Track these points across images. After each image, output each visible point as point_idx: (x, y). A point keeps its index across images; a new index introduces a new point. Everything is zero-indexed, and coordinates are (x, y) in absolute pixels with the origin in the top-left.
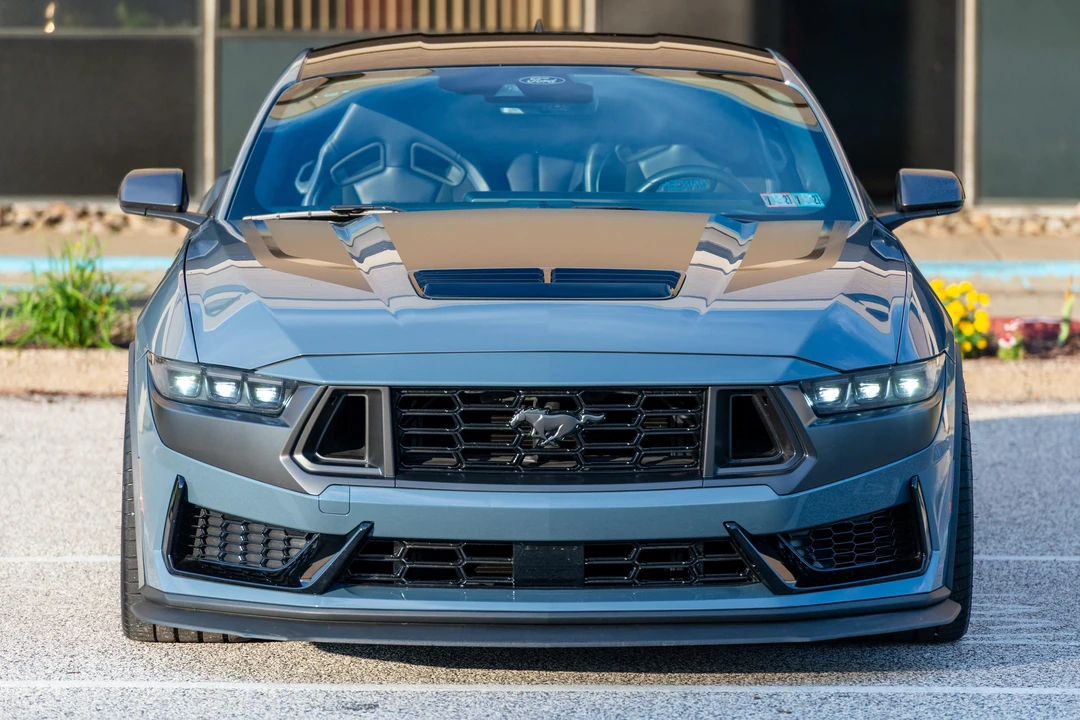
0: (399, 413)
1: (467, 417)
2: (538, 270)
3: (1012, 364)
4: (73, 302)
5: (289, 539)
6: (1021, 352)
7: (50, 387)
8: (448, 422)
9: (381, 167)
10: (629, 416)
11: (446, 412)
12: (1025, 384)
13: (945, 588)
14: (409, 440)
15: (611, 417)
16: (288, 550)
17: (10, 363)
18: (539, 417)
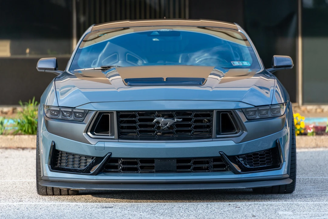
0: (119, 120)
1: (140, 120)
2: (162, 78)
3: (312, 137)
4: (30, 121)
5: (86, 160)
6: (314, 134)
7: (23, 146)
8: (134, 122)
9: (117, 61)
10: (190, 120)
11: (134, 119)
12: (316, 143)
13: (287, 174)
14: (122, 128)
15: (184, 120)
16: (86, 163)
17: (11, 139)
18: (162, 120)
